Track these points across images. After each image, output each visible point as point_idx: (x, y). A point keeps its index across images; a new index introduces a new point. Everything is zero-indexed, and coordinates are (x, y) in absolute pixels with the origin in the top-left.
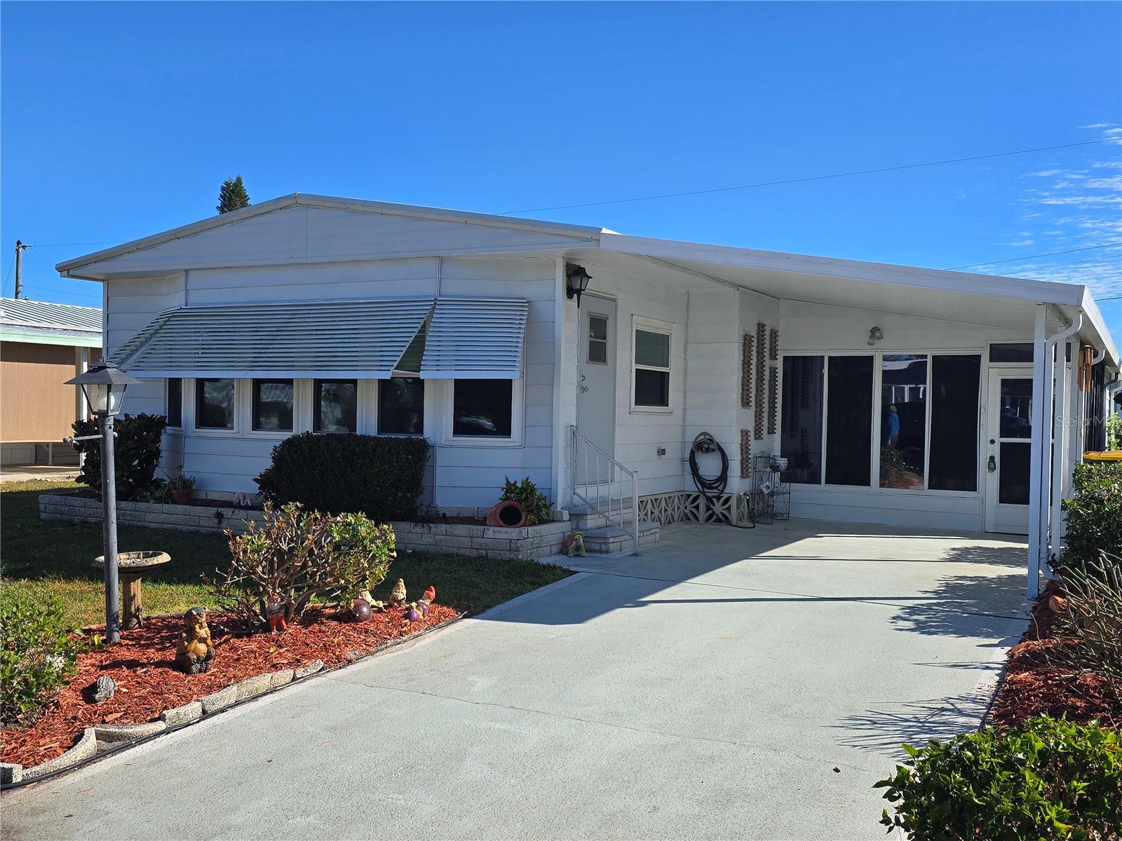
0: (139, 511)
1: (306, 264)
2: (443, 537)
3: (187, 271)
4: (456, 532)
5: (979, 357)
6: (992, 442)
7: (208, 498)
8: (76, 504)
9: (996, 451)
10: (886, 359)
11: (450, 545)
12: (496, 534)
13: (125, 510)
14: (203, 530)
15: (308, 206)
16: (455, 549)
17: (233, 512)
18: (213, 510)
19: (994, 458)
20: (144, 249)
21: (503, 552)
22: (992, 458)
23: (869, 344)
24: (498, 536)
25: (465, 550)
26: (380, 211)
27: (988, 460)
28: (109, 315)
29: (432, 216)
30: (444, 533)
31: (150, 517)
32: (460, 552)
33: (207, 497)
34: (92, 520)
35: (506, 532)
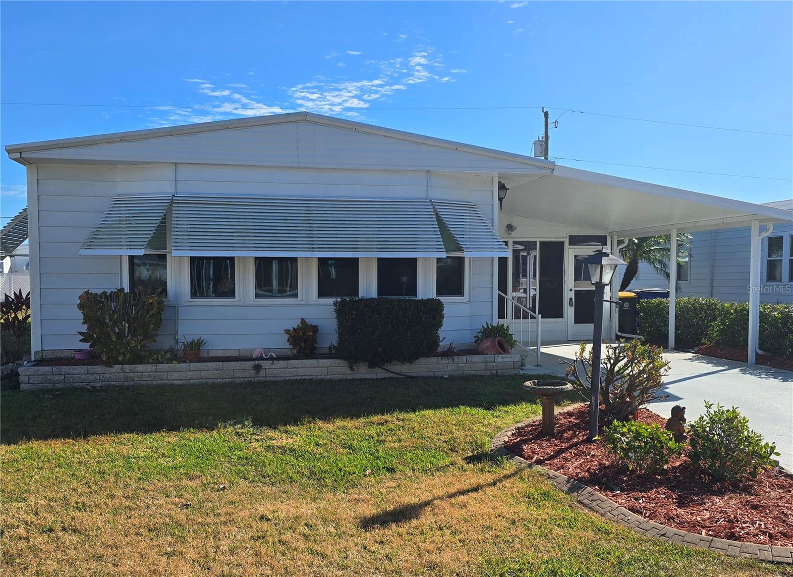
0: (160, 372)
1: (313, 168)
2: (464, 365)
3: (175, 163)
4: (474, 360)
5: (563, 242)
6: (571, 290)
7: (210, 356)
8: (75, 372)
9: (572, 295)
10: (514, 243)
11: (470, 369)
12: (504, 359)
13: (142, 372)
14: (237, 381)
15: (315, 123)
16: (473, 372)
17: (272, 363)
18: (250, 364)
19: (572, 299)
20: (127, 141)
21: (508, 370)
22: (571, 299)
23: (509, 234)
24: (505, 360)
25: (481, 372)
26: (385, 134)
27: (569, 300)
28: (41, 197)
29: (431, 143)
30: (465, 362)
31: (175, 375)
32: (478, 374)
33: (208, 355)
34: (98, 385)
35: (511, 357)
